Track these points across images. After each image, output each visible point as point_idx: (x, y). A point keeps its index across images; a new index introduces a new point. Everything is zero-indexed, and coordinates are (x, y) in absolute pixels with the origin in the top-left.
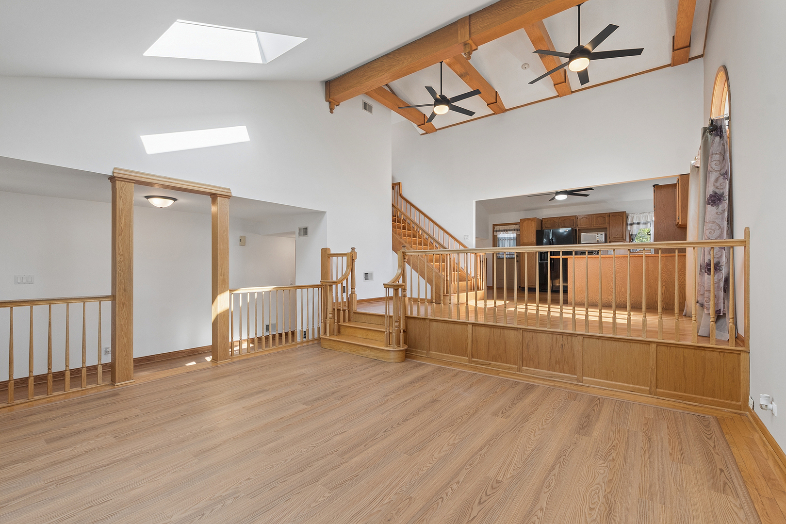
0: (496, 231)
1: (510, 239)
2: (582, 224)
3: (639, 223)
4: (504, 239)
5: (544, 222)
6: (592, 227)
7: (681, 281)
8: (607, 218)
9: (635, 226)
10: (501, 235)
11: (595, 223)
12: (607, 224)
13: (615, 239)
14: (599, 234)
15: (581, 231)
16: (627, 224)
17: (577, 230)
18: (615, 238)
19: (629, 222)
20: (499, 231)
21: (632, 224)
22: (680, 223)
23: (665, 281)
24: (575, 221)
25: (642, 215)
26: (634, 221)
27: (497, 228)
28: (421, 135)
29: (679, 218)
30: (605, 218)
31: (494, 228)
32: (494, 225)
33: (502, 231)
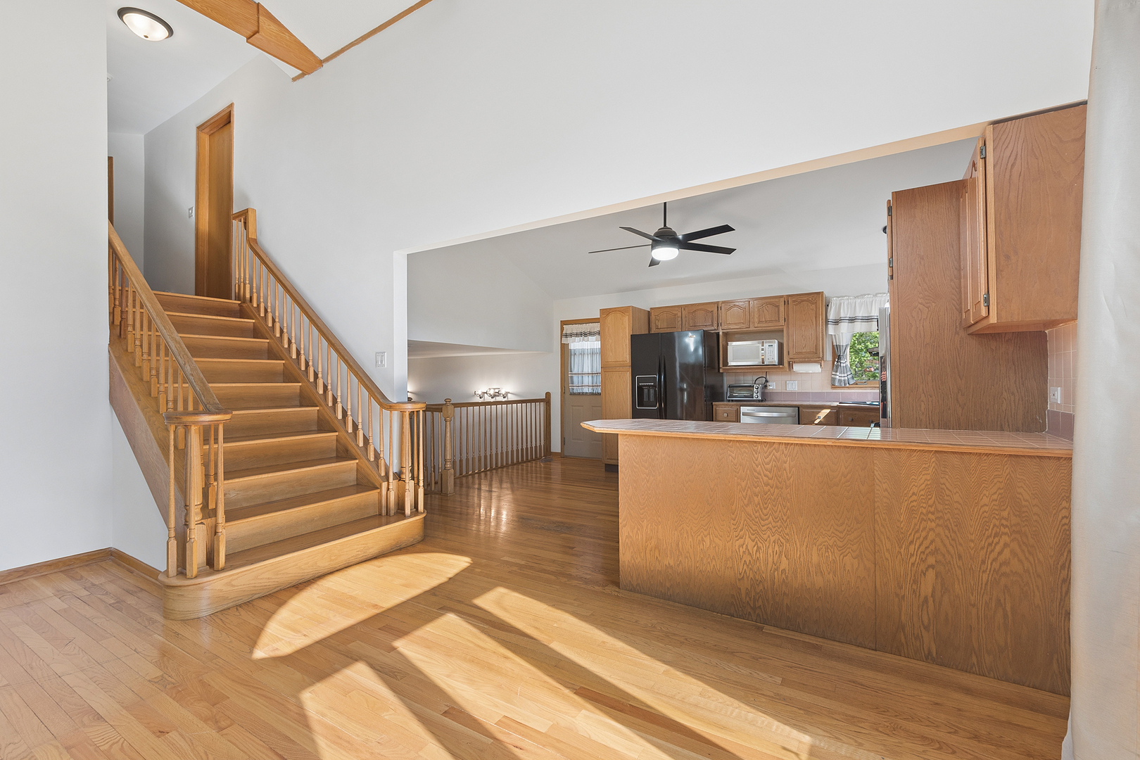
0: (566, 336)
1: (593, 353)
2: (730, 321)
3: (852, 320)
4: (582, 353)
5: (653, 317)
6: (752, 328)
7: (1002, 558)
8: (782, 309)
9: (844, 326)
10: (576, 344)
11: (756, 320)
12: (782, 322)
13: (799, 356)
14: (766, 345)
15: (730, 336)
16: (827, 322)
17: (721, 333)
18: (801, 353)
19: (831, 316)
20: (571, 335)
21: (837, 322)
22: (993, 319)
23: (937, 550)
24: (715, 315)
25: (858, 301)
26: (842, 315)
27: (568, 329)
28: (294, 79)
29: (987, 300)
30: (778, 307)
31: (562, 329)
32: (564, 323)
33: (577, 335)
